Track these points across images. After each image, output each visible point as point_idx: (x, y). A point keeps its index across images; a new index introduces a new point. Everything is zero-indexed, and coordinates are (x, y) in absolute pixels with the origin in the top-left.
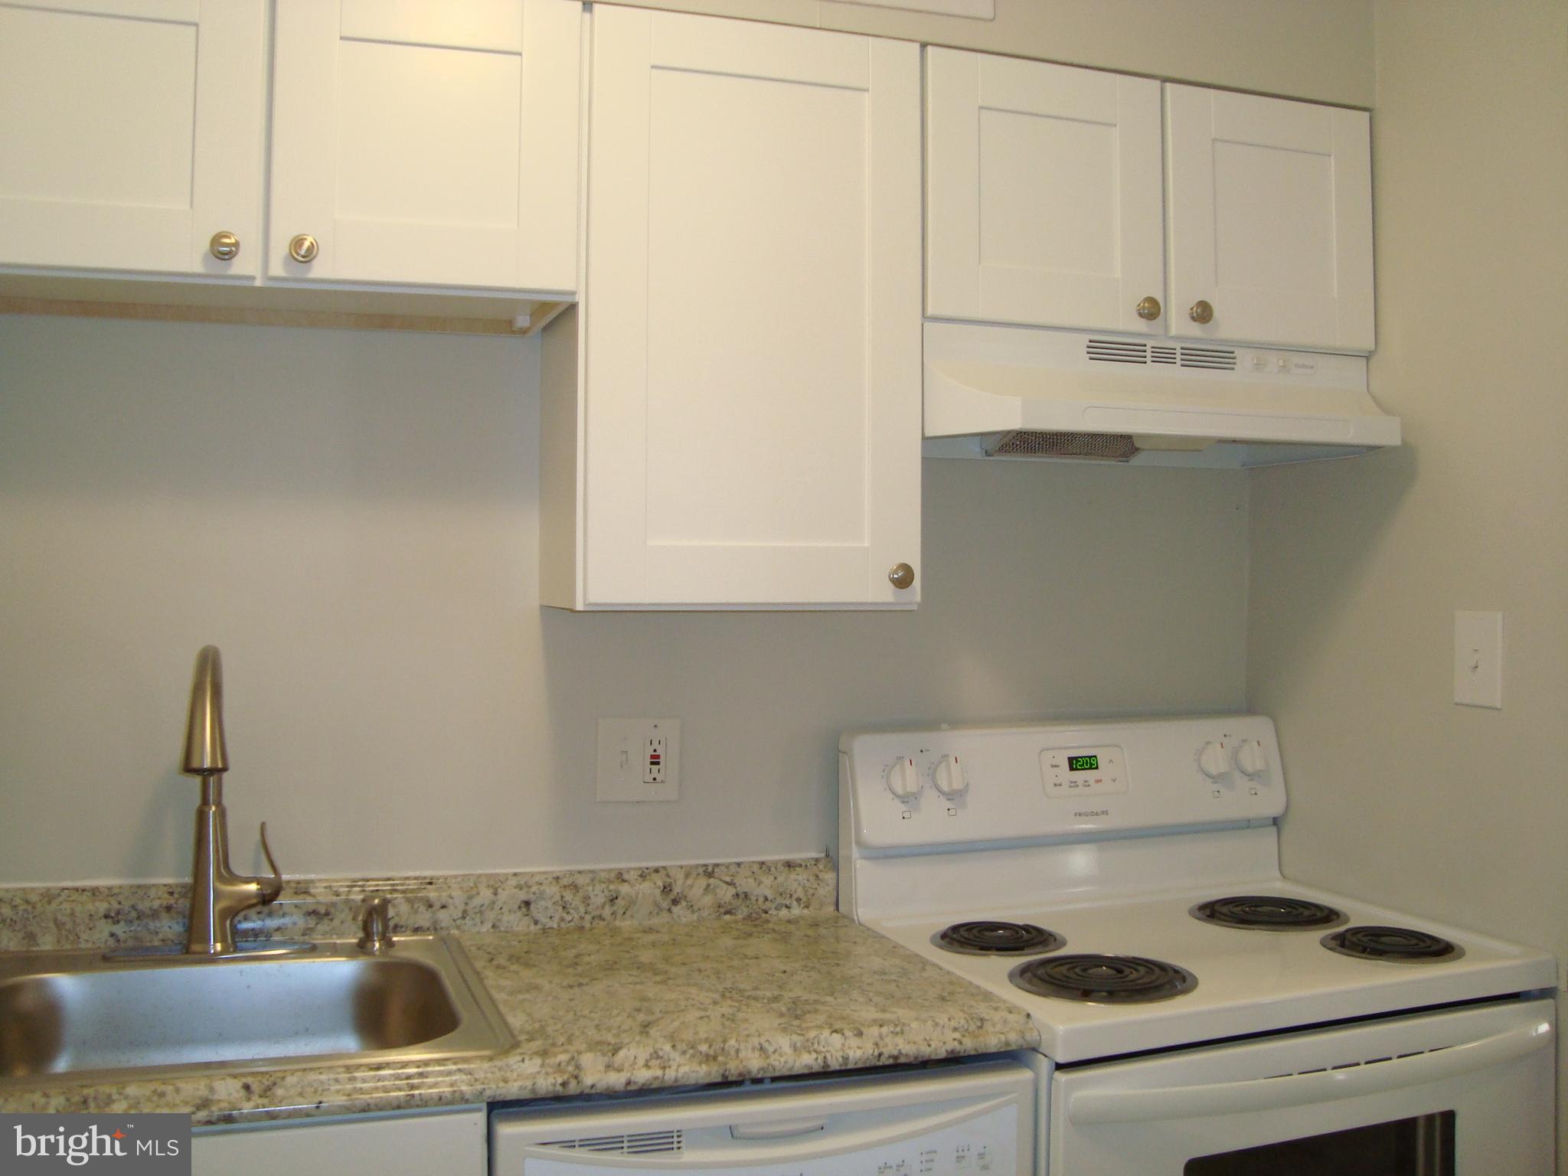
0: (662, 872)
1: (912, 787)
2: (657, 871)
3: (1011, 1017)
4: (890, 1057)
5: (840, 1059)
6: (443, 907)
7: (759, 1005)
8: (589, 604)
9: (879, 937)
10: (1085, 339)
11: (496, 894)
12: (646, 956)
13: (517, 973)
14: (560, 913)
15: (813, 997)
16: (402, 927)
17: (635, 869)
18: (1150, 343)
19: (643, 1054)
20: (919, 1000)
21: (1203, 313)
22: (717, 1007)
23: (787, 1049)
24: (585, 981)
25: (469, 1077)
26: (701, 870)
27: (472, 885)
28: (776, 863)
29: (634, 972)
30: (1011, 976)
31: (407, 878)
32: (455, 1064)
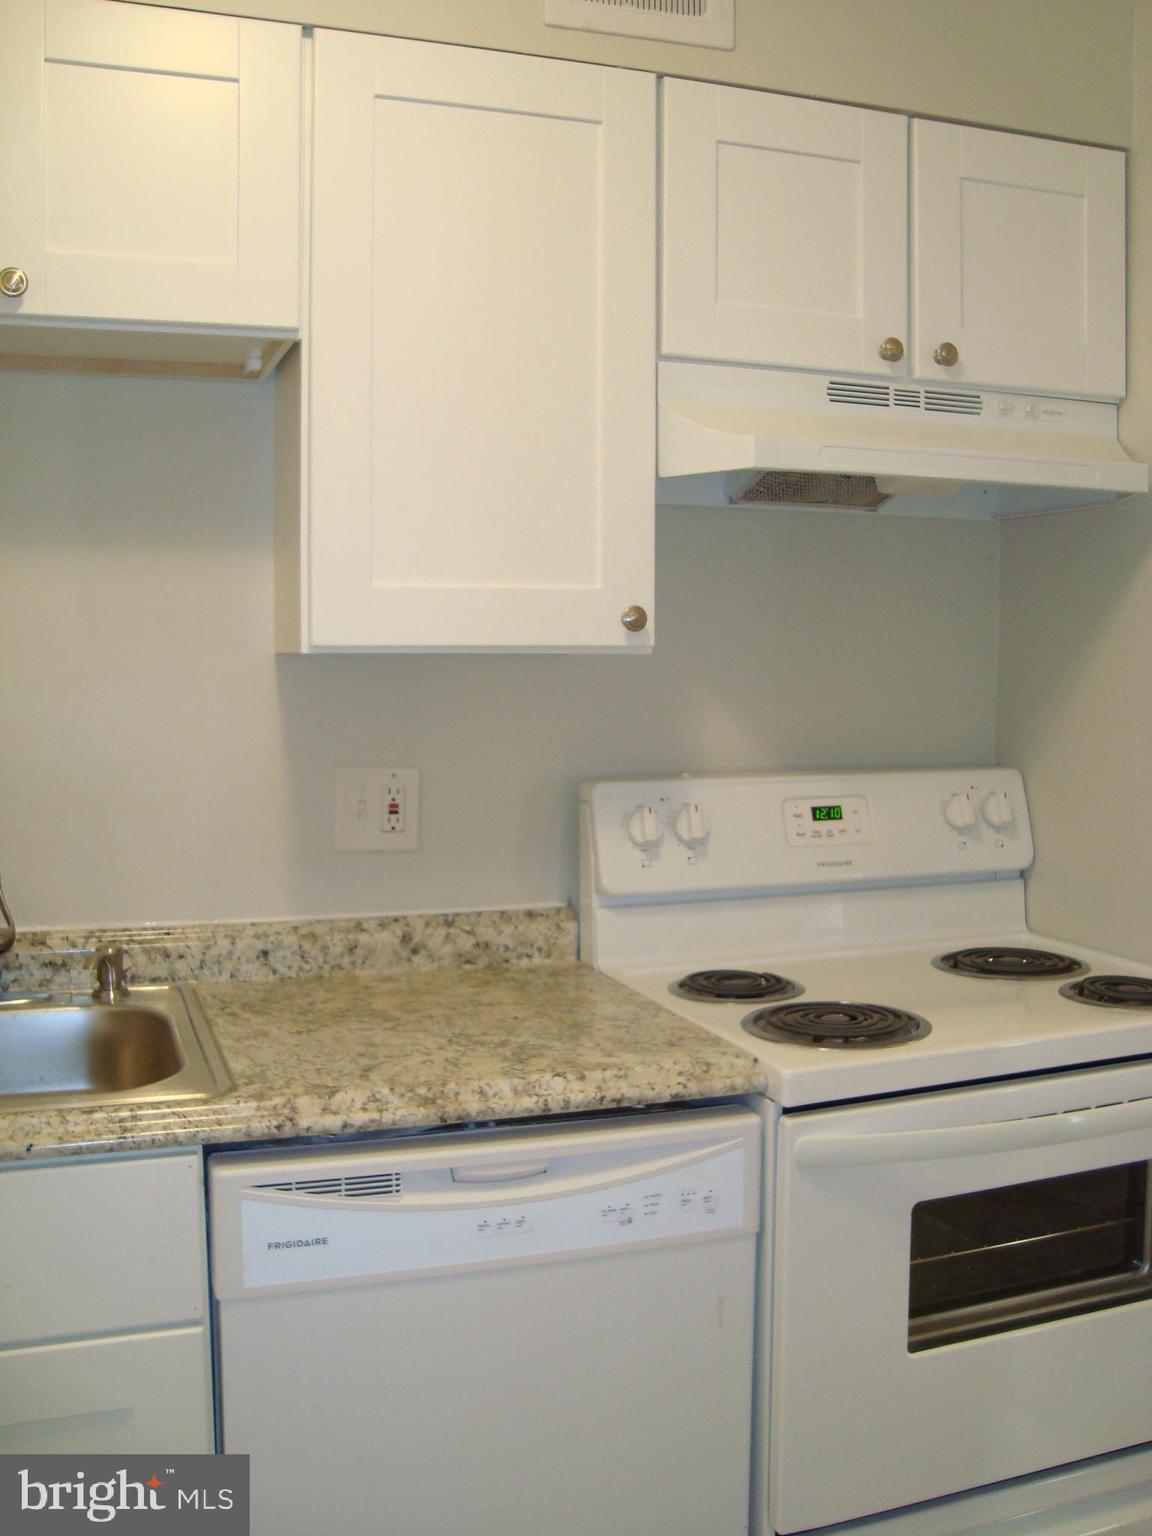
0: (402, 923)
1: (651, 834)
2: (396, 920)
3: (740, 1062)
4: (613, 1100)
5: (562, 1103)
6: (181, 957)
7: (483, 1049)
8: (315, 647)
9: (615, 985)
10: (825, 380)
11: (233, 944)
12: (379, 1004)
13: (247, 1020)
14: (297, 962)
15: (540, 1042)
16: (140, 977)
17: (373, 919)
18: (893, 386)
19: (359, 1097)
20: (648, 1045)
21: (948, 356)
22: (443, 1052)
23: (507, 1091)
24: (313, 1027)
25: (183, 1119)
26: (441, 919)
27: (210, 934)
28: (517, 913)
29: (366, 1019)
30: (744, 1024)
31: (145, 929)
32: (169, 1107)
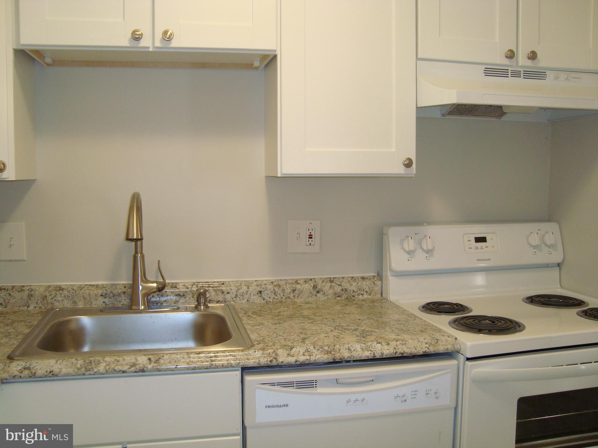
0: (313, 280)
1: (412, 248)
2: (311, 280)
3: (450, 339)
4: (400, 353)
5: (380, 354)
6: (228, 293)
7: (348, 332)
8: (284, 174)
9: (397, 307)
10: (483, 67)
11: (248, 288)
12: (306, 313)
13: (255, 318)
14: (273, 296)
15: (371, 329)
16: (212, 301)
17: (302, 279)
18: (510, 69)
19: (302, 350)
20: (413, 332)
21: (533, 56)
22: (332, 333)
23: (359, 349)
24: (281, 322)
25: (234, 357)
26: (328, 280)
27: (239, 285)
28: (358, 277)
29: (301, 319)
30: (450, 323)
31: (214, 282)
32: (229, 353)
